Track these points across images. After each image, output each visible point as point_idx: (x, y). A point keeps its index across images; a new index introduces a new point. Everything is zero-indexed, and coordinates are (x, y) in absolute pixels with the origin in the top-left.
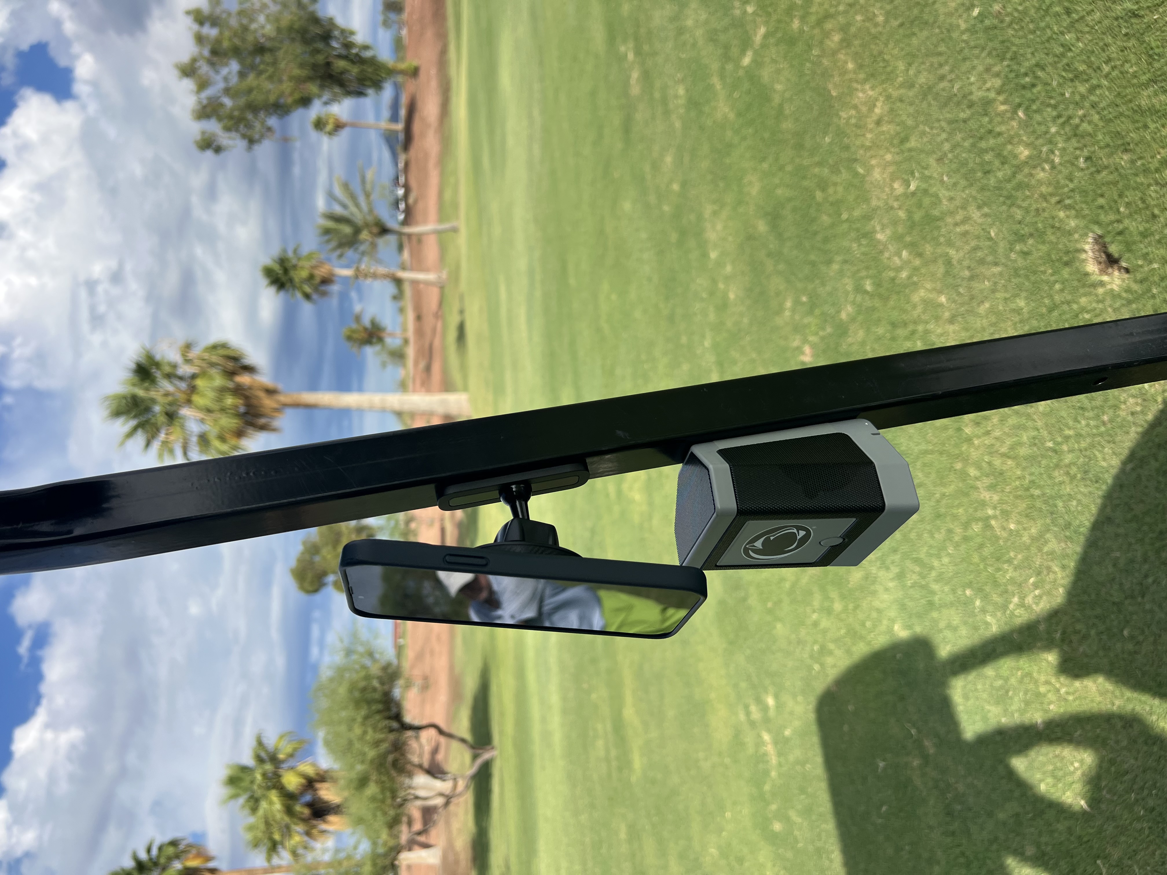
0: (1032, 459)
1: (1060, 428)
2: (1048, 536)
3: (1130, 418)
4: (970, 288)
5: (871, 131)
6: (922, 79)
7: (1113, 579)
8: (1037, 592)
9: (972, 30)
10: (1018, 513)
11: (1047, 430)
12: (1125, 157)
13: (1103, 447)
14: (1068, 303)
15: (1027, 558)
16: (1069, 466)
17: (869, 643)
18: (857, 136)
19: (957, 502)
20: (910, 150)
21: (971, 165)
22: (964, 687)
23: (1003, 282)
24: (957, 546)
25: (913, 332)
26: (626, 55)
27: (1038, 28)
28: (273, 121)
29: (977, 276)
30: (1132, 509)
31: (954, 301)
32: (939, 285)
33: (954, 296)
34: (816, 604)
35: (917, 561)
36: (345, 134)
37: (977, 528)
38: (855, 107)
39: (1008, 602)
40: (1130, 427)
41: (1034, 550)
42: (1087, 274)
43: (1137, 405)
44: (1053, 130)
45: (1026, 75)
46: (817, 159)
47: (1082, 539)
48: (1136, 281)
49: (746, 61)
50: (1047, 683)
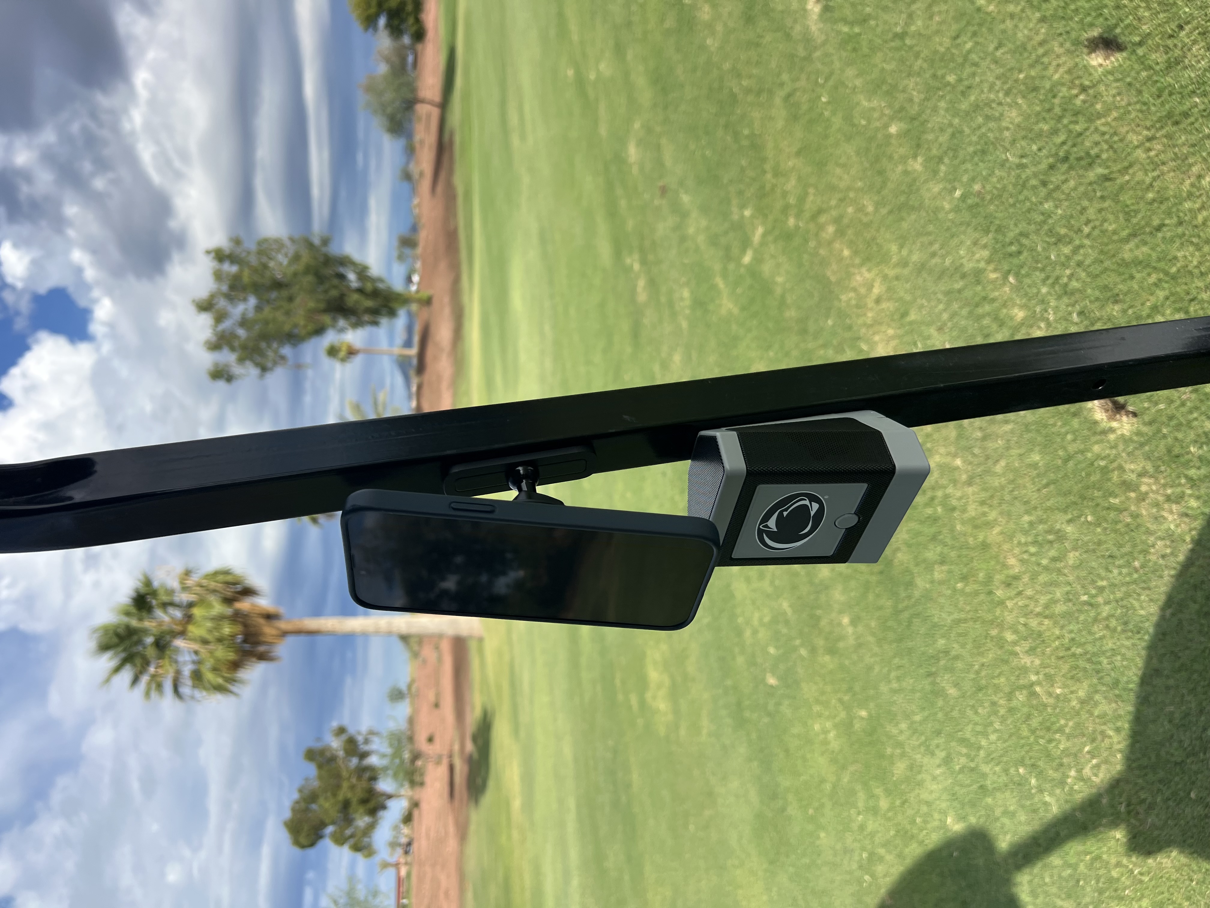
0: (1068, 616)
1: (1093, 580)
2: (1097, 697)
3: (1161, 561)
4: (984, 449)
5: (871, 309)
6: (915, 258)
7: (1172, 736)
8: (1094, 761)
9: (957, 210)
10: (1063, 676)
11: (1079, 584)
12: (1117, 307)
13: (1139, 595)
14: (1082, 452)
15: (1078, 725)
16: (1107, 618)
17: (921, 843)
18: (858, 316)
19: (998, 671)
20: (911, 323)
21: (970, 331)
22: (1030, 882)
23: (1015, 439)
24: (1003, 720)
25: (933, 499)
26: (632, 266)
27: (1018, 201)
28: (287, 350)
29: (990, 435)
30: (1179, 658)
31: (970, 463)
32: (952, 449)
33: (970, 458)
34: (861, 805)
35: (963, 741)
36: (358, 360)
37: (1021, 697)
38: (854, 290)
39: (1066, 776)
40: (1163, 571)
41: (1084, 716)
42: (1096, 423)
43: (1167, 547)
44: (1044, 290)
45: (1011, 243)
46: (821, 342)
47: (1132, 696)
48: (1145, 424)
49: (747, 259)
50: (1118, 864)
